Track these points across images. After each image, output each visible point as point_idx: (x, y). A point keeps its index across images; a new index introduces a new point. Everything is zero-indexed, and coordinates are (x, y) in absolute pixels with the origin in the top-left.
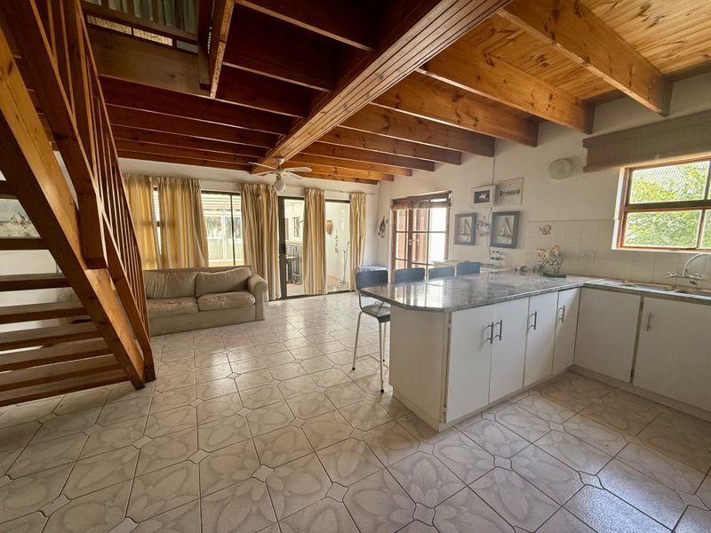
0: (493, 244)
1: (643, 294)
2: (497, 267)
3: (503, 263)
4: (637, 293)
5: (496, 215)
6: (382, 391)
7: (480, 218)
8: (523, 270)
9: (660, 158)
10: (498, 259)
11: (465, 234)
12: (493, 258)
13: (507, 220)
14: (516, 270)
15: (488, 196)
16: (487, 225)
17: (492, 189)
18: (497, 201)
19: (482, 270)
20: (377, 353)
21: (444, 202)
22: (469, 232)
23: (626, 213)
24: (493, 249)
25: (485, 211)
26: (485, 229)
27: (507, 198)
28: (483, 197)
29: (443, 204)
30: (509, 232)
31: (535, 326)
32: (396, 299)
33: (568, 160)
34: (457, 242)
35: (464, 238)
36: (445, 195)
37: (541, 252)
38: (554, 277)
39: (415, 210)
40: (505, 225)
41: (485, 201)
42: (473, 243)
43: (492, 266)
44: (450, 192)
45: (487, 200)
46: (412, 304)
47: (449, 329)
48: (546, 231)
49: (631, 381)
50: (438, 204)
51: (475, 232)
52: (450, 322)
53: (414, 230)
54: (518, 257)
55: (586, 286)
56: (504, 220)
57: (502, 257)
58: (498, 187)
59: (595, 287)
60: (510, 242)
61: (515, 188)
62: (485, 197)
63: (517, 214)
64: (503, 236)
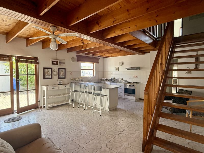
0: (59, 78)
5: (59, 69)
7: (54, 70)
11: (48, 75)
16: (56, 72)
17: (59, 61)
18: (60, 65)
33: (74, 58)
42: (52, 78)
45: (57, 64)
48: (71, 74)
51: (52, 74)
56: (61, 71)
57: (62, 81)
60: (64, 77)
61: (63, 62)
62: (55, 63)
63: (65, 69)
64: (62, 75)
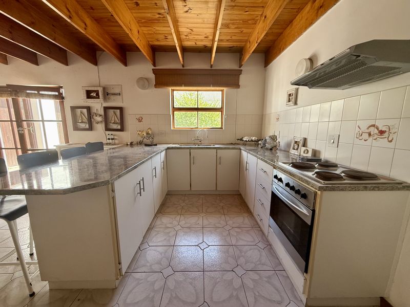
0: (107, 129)
1: (190, 148)
2: (113, 145)
3: (117, 142)
4: (188, 148)
5: (106, 109)
6: (32, 295)
7: (94, 111)
8: (132, 144)
9: (185, 86)
10: (112, 139)
11: (82, 122)
12: (109, 139)
13: (115, 113)
14: (127, 145)
15: (98, 94)
16: (100, 116)
17: (100, 90)
18: (105, 99)
19: (106, 147)
20: (11, 254)
21: (56, 95)
22: (85, 120)
23: (174, 112)
24: (108, 132)
25: (97, 105)
26: (99, 119)
27: (112, 97)
28: (94, 94)
29: (55, 97)
30: (118, 121)
31: (156, 176)
32: (12, 187)
33: (146, 79)
34: (76, 128)
35: (83, 126)
36: (57, 89)
37: (140, 133)
38: (152, 145)
39: (21, 100)
40: (114, 116)
41: (96, 98)
42: (91, 128)
43: (109, 144)
44: (62, 87)
45: (98, 97)
46: (35, 187)
47: (114, 198)
48: (140, 120)
49: (191, 189)
50: (50, 96)
51: (91, 121)
52: (113, 191)
53: (24, 118)
54: (126, 136)
55: (168, 148)
56: (113, 113)
57: (115, 137)
58: (104, 89)
59: (172, 148)
60: (119, 127)
61: (117, 91)
62: (95, 95)
63: (121, 109)
64: (114, 123)
